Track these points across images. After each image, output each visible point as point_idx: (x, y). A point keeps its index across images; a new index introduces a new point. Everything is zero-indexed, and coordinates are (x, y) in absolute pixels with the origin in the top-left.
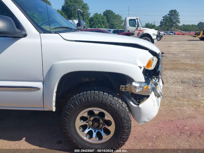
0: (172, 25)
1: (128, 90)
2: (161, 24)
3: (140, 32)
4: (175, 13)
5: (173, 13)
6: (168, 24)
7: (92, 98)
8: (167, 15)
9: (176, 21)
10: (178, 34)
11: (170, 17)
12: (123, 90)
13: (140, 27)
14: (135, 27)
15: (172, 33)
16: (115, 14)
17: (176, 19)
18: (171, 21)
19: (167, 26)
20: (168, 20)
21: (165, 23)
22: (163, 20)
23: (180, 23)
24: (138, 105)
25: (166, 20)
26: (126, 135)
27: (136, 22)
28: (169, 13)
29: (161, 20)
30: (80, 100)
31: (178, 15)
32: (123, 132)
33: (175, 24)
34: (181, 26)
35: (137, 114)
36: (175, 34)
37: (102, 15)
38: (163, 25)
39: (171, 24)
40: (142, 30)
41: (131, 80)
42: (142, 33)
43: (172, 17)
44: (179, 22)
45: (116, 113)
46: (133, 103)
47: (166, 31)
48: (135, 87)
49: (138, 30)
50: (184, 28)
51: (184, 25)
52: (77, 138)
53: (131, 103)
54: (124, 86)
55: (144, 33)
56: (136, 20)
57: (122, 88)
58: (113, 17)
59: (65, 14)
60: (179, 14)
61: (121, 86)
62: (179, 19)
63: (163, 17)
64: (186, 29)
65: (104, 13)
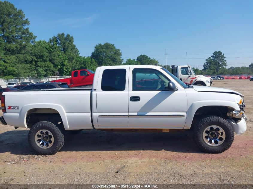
0: (218, 68)
1: (231, 115)
2: (204, 67)
3: (193, 80)
4: (220, 54)
5: (218, 55)
6: (212, 67)
7: (213, 120)
8: (211, 57)
9: (222, 63)
10: (227, 79)
11: (214, 59)
12: (229, 115)
13: (192, 75)
14: (188, 75)
15: (220, 77)
16: (151, 59)
17: (222, 62)
18: (216, 63)
19: (212, 70)
20: (212, 63)
21: (210, 67)
22: (207, 63)
23: (227, 66)
24: (237, 123)
25: (210, 63)
26: (232, 140)
27: (189, 70)
28: (213, 55)
29: (205, 63)
30: (206, 121)
31: (223, 57)
32: (231, 138)
33: (221, 67)
34: (229, 69)
35: (236, 129)
36: (223, 78)
37: (136, 60)
38: (207, 68)
39: (216, 67)
40: (194, 78)
41: (232, 109)
42: (196, 80)
43: (217, 59)
44: (225, 64)
45: (227, 127)
46: (234, 122)
47: (211, 75)
48: (235, 114)
49: (190, 77)
50: (234, 72)
51: (232, 67)
52: (204, 143)
53: (233, 123)
54: (229, 113)
55: (197, 80)
56: (188, 68)
57: (228, 114)
58: (149, 62)
59: (95, 61)
60: (225, 56)
61: (228, 113)
62: (225, 61)
63: (206, 60)
64: (236, 72)
65: (138, 59)
